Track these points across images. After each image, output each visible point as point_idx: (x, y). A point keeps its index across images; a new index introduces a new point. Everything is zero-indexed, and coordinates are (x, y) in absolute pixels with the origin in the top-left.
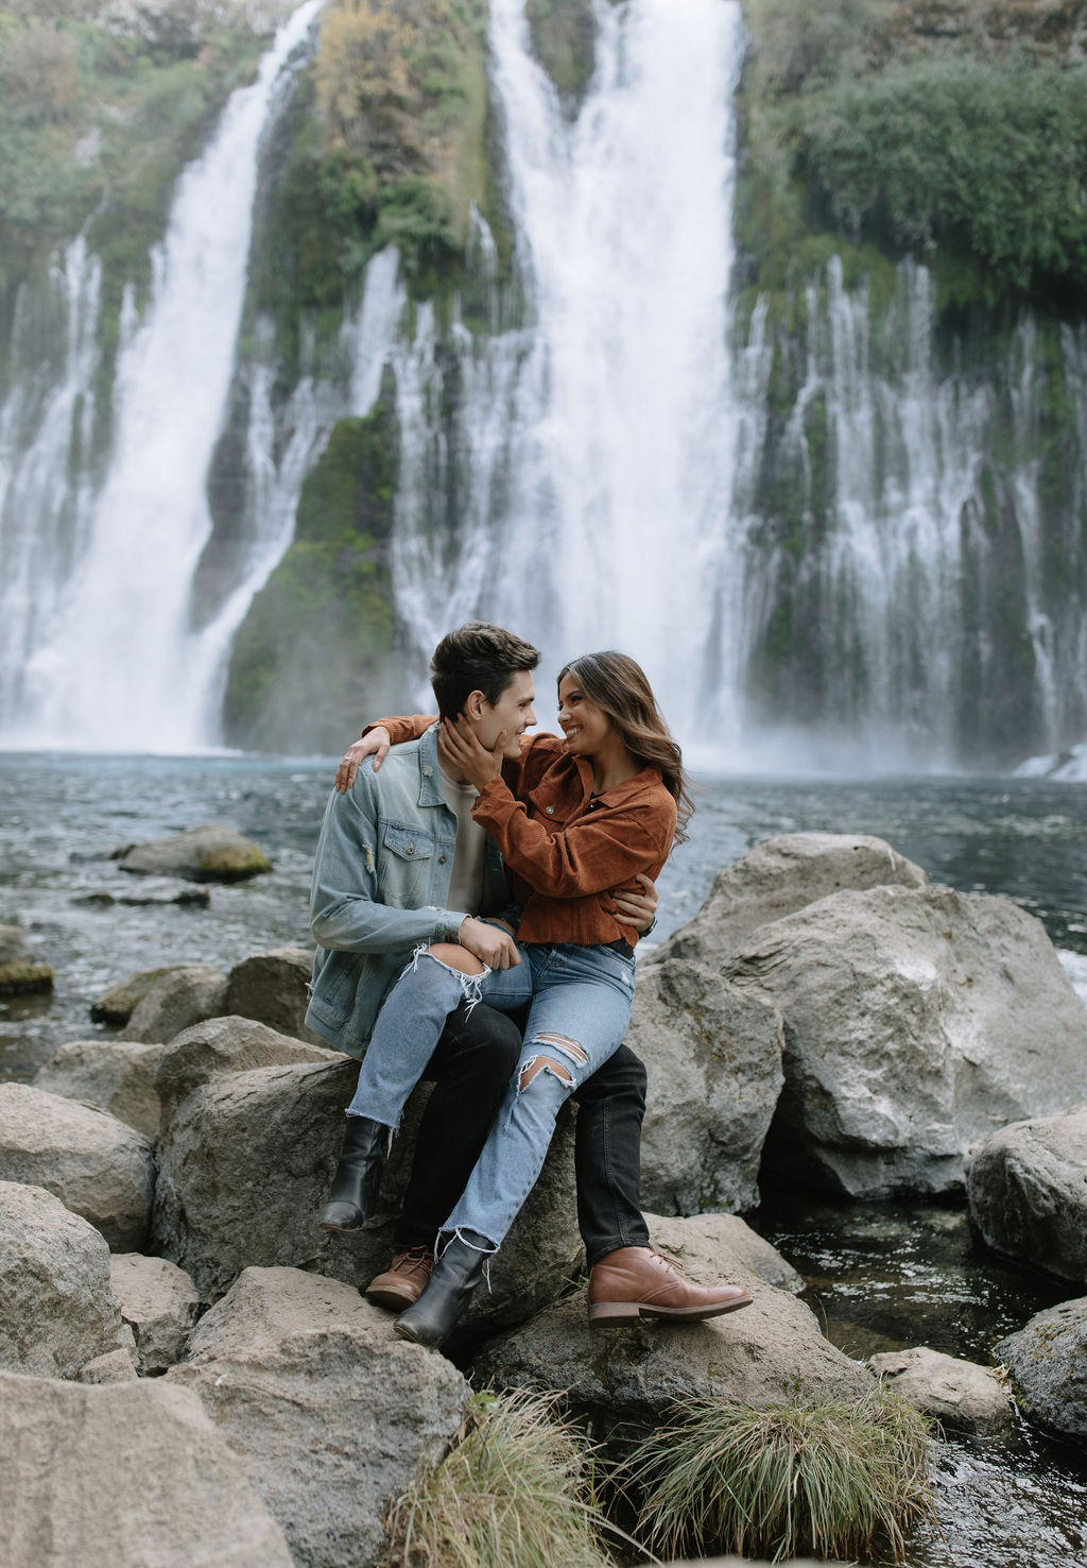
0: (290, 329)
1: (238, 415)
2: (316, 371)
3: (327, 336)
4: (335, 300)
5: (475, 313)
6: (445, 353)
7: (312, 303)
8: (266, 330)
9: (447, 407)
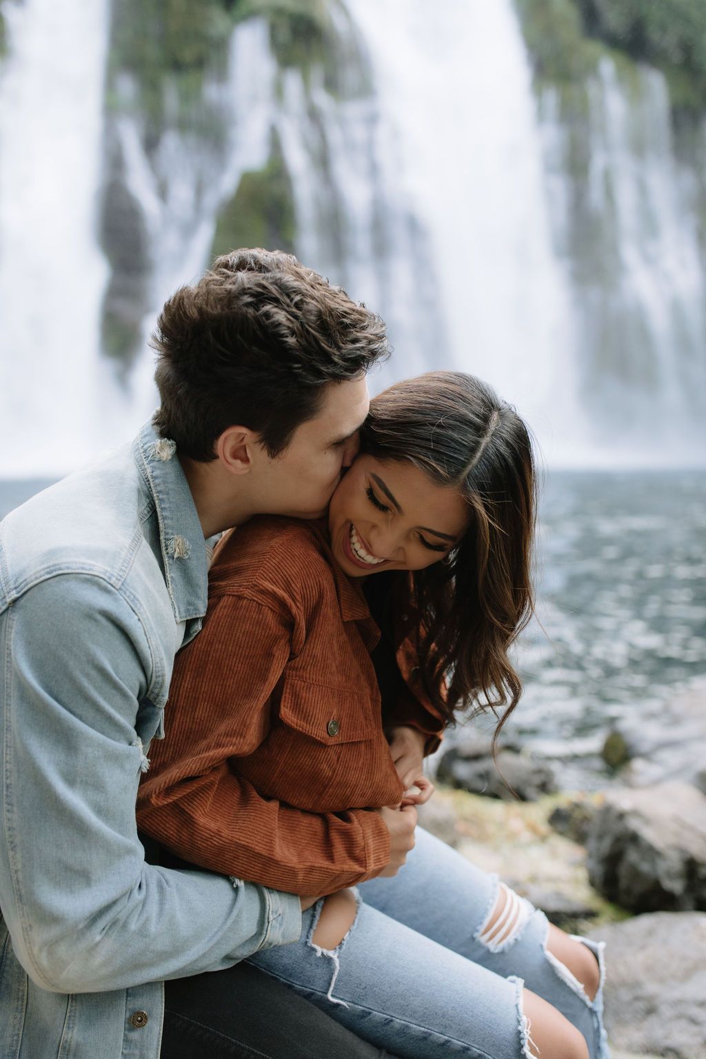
0: (151, 89)
1: (115, 162)
2: (183, 126)
3: (190, 96)
4: (200, 64)
5: (331, 85)
6: (313, 115)
7: (177, 66)
8: (127, 87)
9: (322, 161)
